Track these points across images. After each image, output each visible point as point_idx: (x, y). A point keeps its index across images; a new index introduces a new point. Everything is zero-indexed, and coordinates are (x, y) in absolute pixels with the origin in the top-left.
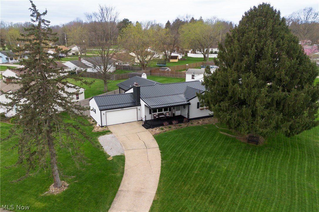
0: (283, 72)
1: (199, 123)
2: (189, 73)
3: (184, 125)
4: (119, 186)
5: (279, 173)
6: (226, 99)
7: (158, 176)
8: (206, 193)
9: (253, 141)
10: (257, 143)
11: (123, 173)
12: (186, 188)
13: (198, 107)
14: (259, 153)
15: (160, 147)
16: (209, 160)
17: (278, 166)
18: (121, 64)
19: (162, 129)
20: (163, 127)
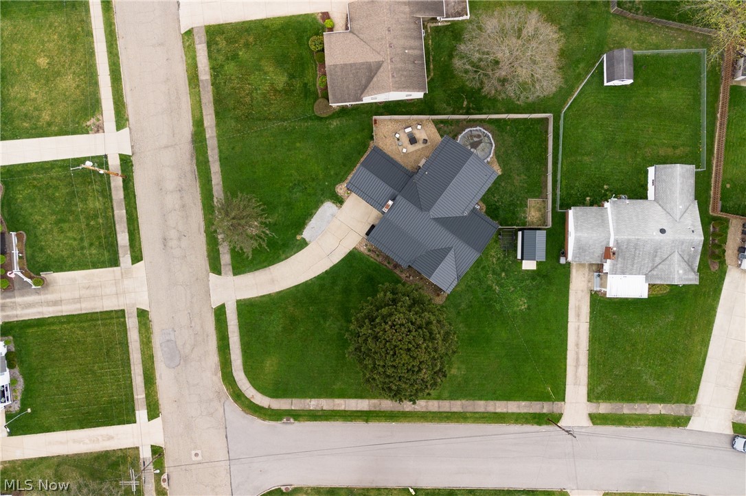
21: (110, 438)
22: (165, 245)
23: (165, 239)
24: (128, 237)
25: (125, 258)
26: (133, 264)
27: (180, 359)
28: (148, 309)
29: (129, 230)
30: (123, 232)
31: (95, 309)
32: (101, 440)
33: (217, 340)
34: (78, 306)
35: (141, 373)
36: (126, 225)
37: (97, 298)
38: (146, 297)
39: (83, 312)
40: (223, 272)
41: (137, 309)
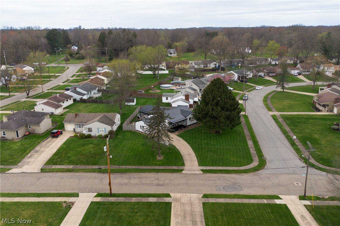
0: (228, 106)
1: (191, 127)
2: (164, 96)
3: (186, 129)
4: (181, 154)
5: (231, 143)
6: (207, 116)
7: (191, 149)
8: (211, 151)
9: (217, 132)
10: (219, 133)
11: (178, 150)
12: (204, 151)
13: (189, 120)
14: (221, 137)
15: (184, 140)
16: (206, 141)
17: (229, 140)
18: (100, 88)
19: (179, 132)
20: (178, 131)
21: (303, 217)
22: (162, 185)
23: (158, 185)
24: (152, 198)
25: (167, 200)
26: (171, 197)
27: (235, 185)
28: (203, 194)
29: (147, 197)
30: (148, 199)
31: (201, 215)
32: (307, 221)
33: (222, 173)
34: (199, 223)
35: (248, 199)
36: (143, 198)
37: (193, 214)
38: (195, 195)
39: (204, 220)
40: (182, 169)
41: (202, 198)
